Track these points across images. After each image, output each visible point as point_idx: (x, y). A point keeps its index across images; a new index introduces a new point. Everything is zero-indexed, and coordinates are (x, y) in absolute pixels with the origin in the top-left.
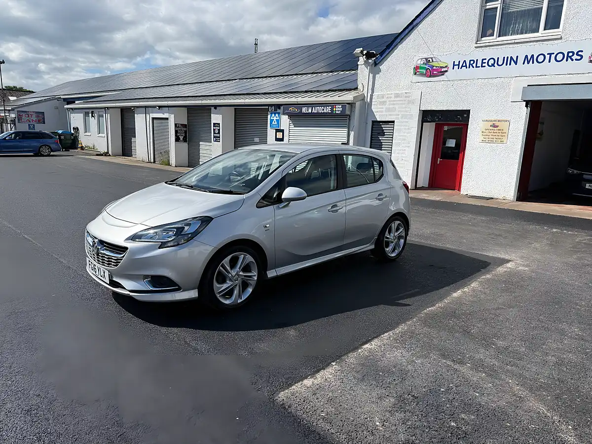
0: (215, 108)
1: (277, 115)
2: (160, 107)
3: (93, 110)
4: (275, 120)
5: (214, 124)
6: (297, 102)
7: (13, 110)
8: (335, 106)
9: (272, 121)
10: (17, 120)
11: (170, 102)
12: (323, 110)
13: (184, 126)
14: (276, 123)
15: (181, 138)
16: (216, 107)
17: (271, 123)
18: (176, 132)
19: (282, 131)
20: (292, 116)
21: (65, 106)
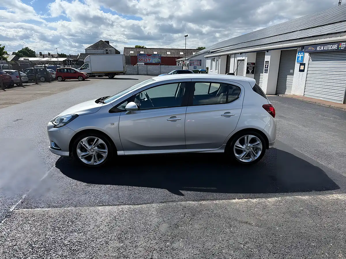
0: (267, 52)
1: (302, 53)
2: (241, 53)
3: (214, 57)
4: (300, 57)
5: (266, 62)
6: (315, 43)
7: (188, 59)
8: (340, 44)
9: (298, 57)
10: (189, 64)
11: (245, 50)
12: (332, 47)
13: (254, 64)
14: (301, 59)
15: (250, 71)
16: (268, 50)
17: (298, 59)
18: (248, 68)
19: (304, 64)
20: (311, 54)
21: (205, 56)
